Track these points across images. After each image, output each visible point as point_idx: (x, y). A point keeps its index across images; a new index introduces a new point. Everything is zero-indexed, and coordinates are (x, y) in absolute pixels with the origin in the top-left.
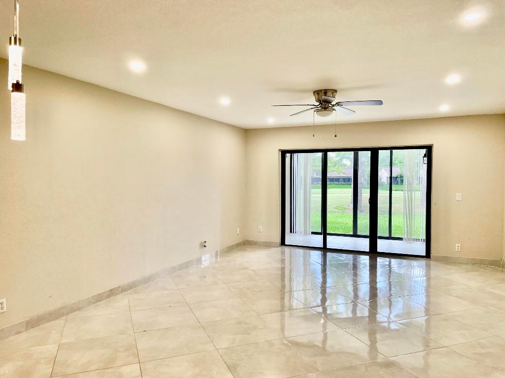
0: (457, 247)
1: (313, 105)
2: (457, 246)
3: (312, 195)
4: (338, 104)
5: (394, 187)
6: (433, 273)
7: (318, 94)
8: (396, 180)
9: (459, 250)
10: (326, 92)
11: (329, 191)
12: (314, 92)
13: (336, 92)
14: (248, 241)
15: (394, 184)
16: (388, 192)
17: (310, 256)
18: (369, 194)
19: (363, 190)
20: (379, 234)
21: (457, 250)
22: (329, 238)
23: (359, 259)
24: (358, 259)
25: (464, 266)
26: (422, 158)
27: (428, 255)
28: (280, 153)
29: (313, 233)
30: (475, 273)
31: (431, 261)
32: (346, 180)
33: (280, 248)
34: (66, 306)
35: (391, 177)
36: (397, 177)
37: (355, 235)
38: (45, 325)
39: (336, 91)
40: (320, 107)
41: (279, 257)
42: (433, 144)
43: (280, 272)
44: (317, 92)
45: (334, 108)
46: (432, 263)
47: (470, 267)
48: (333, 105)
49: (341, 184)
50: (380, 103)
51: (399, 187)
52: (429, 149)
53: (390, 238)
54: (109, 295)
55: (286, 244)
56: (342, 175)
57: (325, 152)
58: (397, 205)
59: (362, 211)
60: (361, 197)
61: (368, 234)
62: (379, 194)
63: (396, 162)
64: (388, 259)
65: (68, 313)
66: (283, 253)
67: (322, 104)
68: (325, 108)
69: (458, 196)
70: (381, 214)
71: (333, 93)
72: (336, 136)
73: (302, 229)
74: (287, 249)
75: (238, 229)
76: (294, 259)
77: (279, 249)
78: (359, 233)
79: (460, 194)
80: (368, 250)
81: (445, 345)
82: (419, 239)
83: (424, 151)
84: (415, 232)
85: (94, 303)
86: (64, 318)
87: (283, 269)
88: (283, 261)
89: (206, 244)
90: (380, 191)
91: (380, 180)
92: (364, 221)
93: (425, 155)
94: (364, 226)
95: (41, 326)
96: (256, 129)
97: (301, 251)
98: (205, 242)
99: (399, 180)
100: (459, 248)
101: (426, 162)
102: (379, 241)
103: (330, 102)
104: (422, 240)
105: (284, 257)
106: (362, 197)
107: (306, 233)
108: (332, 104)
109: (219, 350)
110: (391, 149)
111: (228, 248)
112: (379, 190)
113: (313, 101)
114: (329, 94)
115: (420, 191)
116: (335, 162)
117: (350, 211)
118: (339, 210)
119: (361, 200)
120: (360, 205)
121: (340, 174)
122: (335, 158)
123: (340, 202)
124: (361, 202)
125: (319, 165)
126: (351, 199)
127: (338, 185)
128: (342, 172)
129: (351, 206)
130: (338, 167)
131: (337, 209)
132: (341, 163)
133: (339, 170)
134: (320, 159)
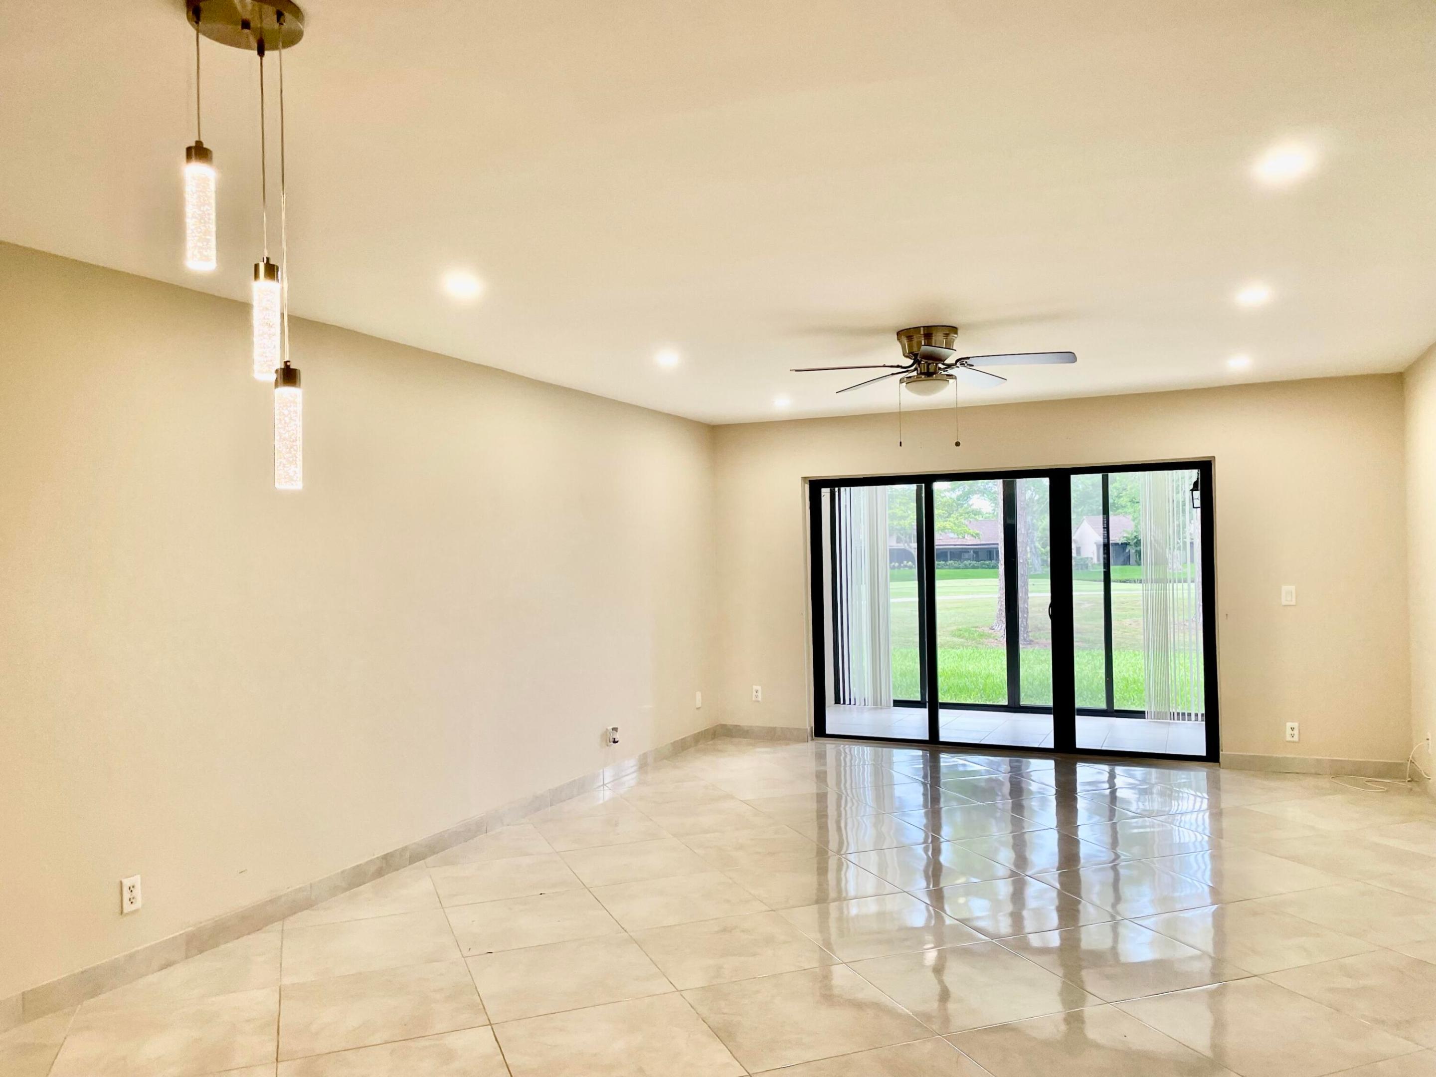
0: (1289, 731)
1: (898, 366)
2: (1290, 729)
3: (892, 600)
4: (961, 361)
5: (1116, 571)
6: (1228, 801)
7: (910, 338)
8: (1124, 549)
9: (1296, 738)
10: (929, 332)
11: (940, 585)
12: (899, 334)
13: (956, 333)
14: (723, 726)
15: (1116, 564)
16: (1101, 586)
17: (890, 763)
18: (1049, 595)
19: (1031, 581)
20: (1079, 703)
21: (1289, 738)
22: (944, 715)
23: (1028, 768)
24: (1023, 767)
25: (1311, 782)
26: (1188, 494)
27: (1213, 754)
28: (807, 486)
29: (898, 703)
30: (1339, 797)
31: (1222, 771)
32: (983, 555)
33: (814, 743)
34: (280, 897)
35: (1106, 546)
36: (1125, 545)
37: (1014, 706)
38: (230, 945)
39: (954, 329)
40: (916, 369)
41: (811, 766)
42: (1214, 457)
43: (814, 806)
44: (906, 334)
45: (950, 372)
46: (1224, 774)
47: (1324, 782)
48: (949, 366)
49: (966, 567)
50: (1070, 357)
51: (1130, 571)
52: (1205, 467)
53: (1110, 712)
54: (381, 868)
55: (828, 732)
56: (969, 541)
57: (926, 481)
58: (1127, 622)
59: (1031, 642)
60: (1026, 601)
61: (1050, 703)
62: (1074, 594)
63: (1123, 501)
64: (1106, 768)
65: (283, 917)
66: (821, 756)
67: (919, 363)
68: (929, 374)
69: (1288, 593)
70: (1084, 649)
71: (947, 335)
72: (958, 444)
73: (868, 693)
74: (830, 746)
75: (699, 695)
76: (848, 772)
77: (812, 746)
78: (1024, 701)
79: (1292, 588)
80: (1050, 744)
81: (1255, 973)
82: (1189, 715)
83: (1193, 475)
84: (1176, 694)
85: (346, 890)
86: (277, 926)
87: (822, 798)
88: (821, 777)
89: (617, 736)
90: (1077, 585)
91: (1078, 553)
92: (1038, 668)
93: (1196, 484)
94: (1037, 683)
95: (223, 947)
96: (741, 424)
97: (867, 751)
98: (615, 729)
99: (1132, 550)
100: (1296, 732)
101: (1198, 503)
102: (1080, 721)
103: (939, 359)
104: (1196, 715)
105: (822, 768)
106: (1029, 601)
107: (877, 704)
108: (947, 362)
109: (684, 993)
110: (1105, 470)
111: (674, 744)
112: (1074, 582)
113: (896, 354)
114: (938, 338)
115: (1185, 581)
116: (950, 506)
117: (996, 641)
118: (967, 639)
119: (1026, 610)
120: (1025, 623)
121: (964, 537)
122: (947, 494)
123: (968, 618)
124: (1028, 616)
125: (904, 514)
126: (999, 607)
127: (959, 568)
128: (969, 534)
129: (999, 628)
130: (957, 519)
131: (959, 636)
132: (966, 505)
133: (959, 526)
134: (905, 496)
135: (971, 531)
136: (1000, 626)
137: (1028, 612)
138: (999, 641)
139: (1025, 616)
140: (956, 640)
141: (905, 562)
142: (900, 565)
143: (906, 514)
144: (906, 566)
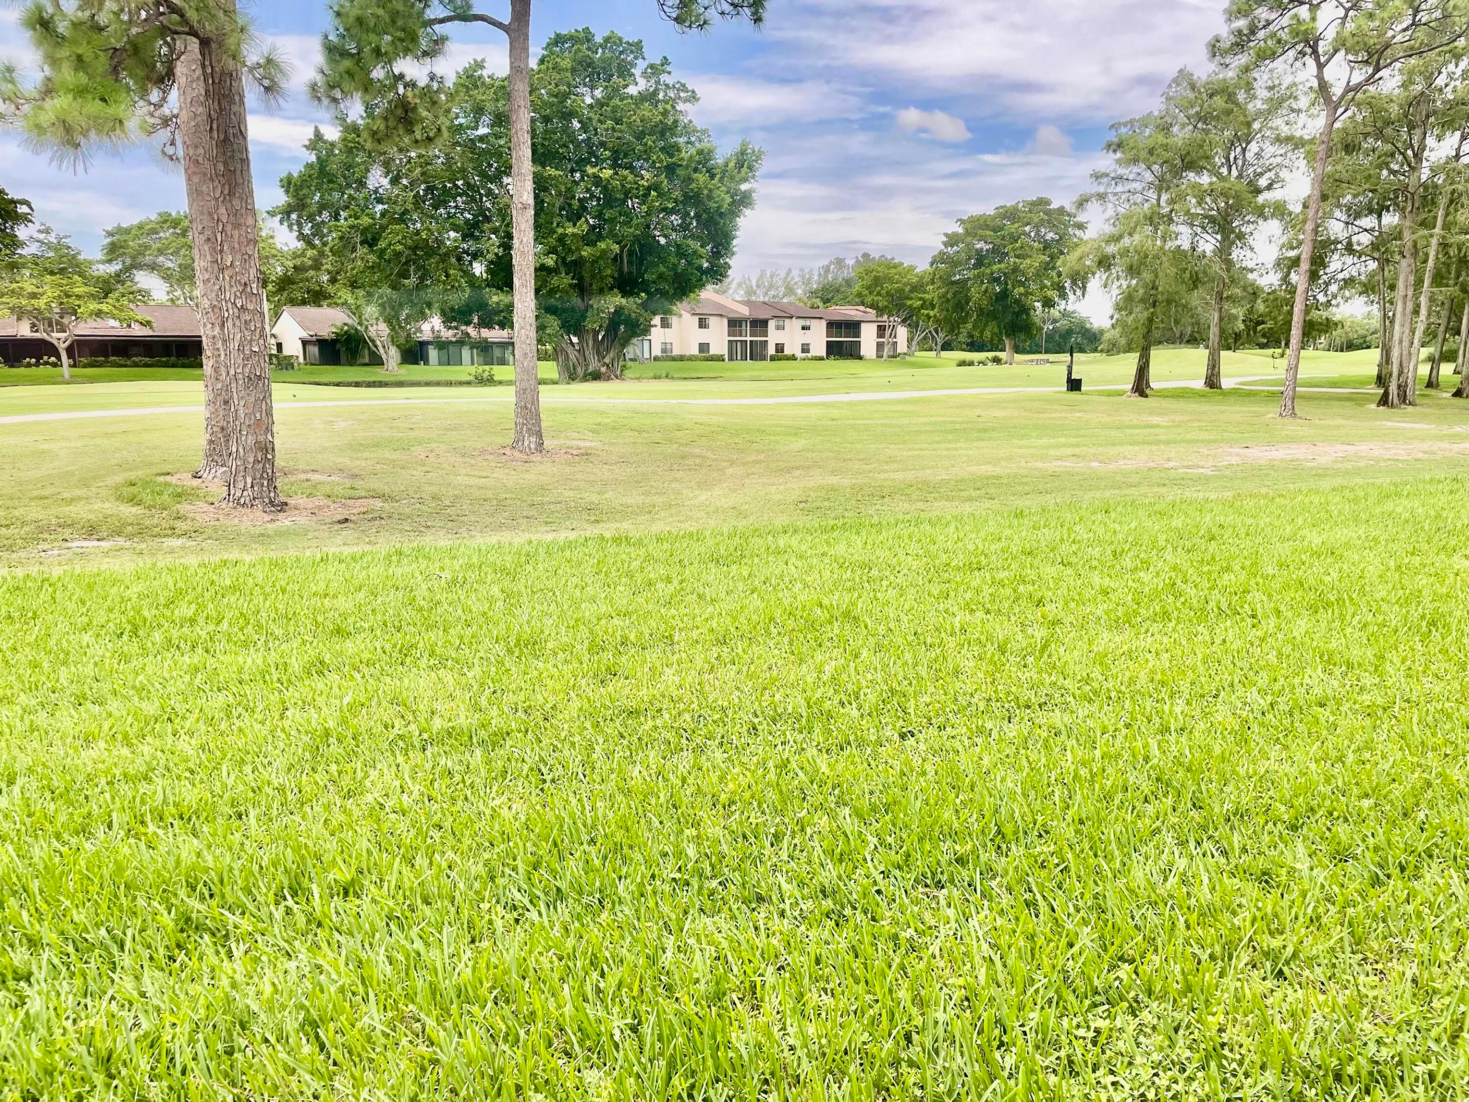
116: (106, 282)
117: (211, 508)
118: (149, 508)
119: (270, 446)
120: (270, 471)
121: (129, 326)
122: (101, 267)
123: (147, 452)
124: (274, 457)
125: (36, 290)
126: (208, 436)
127: (126, 366)
128: (137, 321)
129: (211, 476)
130: (118, 300)
131: (133, 500)
132: (129, 283)
133: (122, 311)
134: (37, 264)
135: (139, 318)
136: (213, 471)
137: (273, 450)
138: (218, 508)
139: (270, 456)
140: (129, 511)
141: (45, 358)
142: (38, 361)
143: (41, 290)
144: (47, 363)
